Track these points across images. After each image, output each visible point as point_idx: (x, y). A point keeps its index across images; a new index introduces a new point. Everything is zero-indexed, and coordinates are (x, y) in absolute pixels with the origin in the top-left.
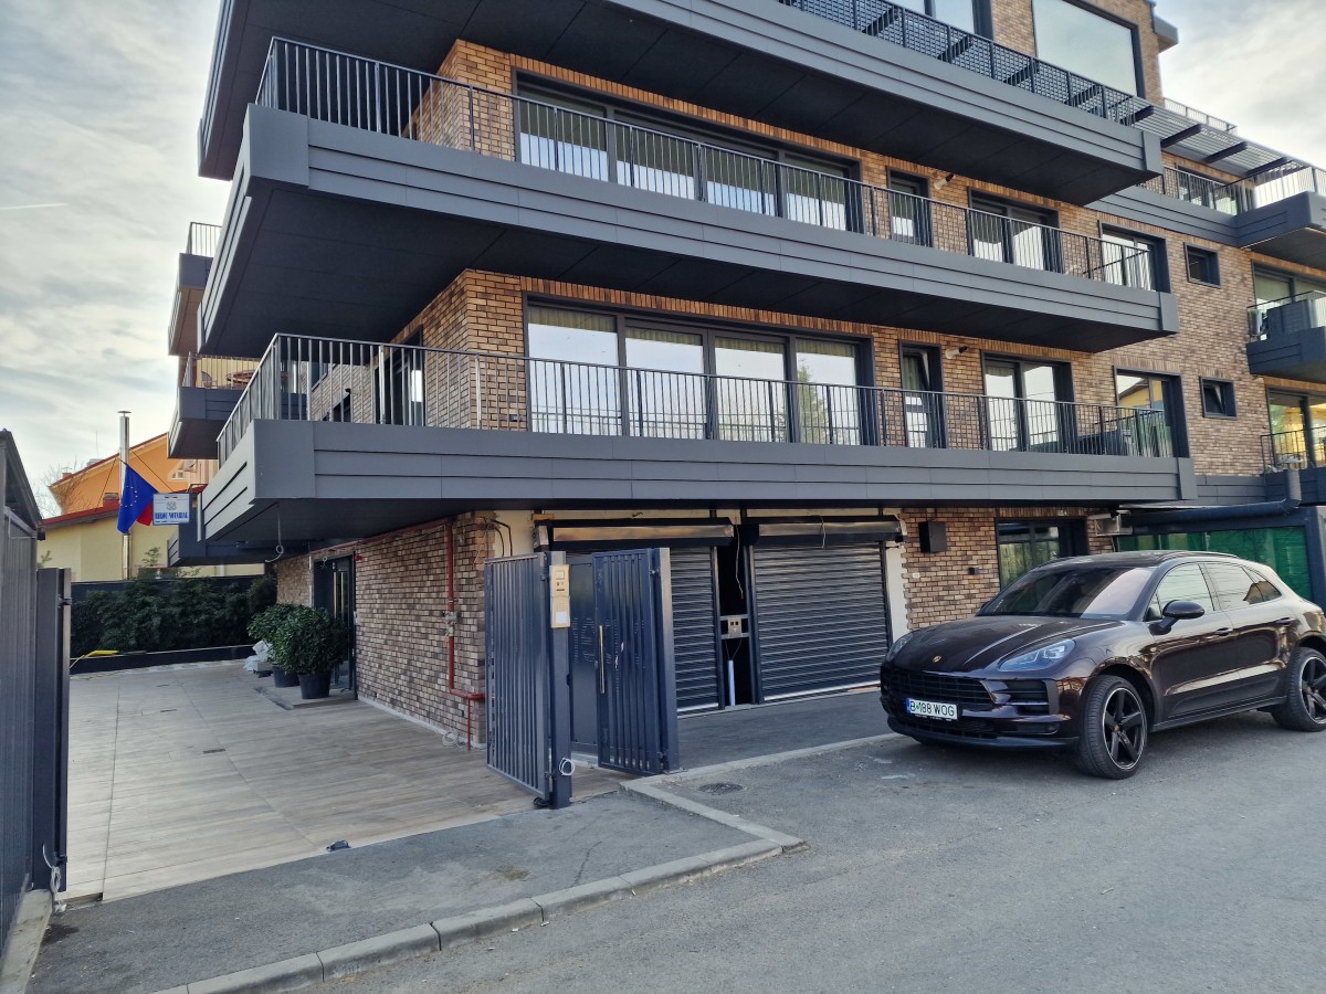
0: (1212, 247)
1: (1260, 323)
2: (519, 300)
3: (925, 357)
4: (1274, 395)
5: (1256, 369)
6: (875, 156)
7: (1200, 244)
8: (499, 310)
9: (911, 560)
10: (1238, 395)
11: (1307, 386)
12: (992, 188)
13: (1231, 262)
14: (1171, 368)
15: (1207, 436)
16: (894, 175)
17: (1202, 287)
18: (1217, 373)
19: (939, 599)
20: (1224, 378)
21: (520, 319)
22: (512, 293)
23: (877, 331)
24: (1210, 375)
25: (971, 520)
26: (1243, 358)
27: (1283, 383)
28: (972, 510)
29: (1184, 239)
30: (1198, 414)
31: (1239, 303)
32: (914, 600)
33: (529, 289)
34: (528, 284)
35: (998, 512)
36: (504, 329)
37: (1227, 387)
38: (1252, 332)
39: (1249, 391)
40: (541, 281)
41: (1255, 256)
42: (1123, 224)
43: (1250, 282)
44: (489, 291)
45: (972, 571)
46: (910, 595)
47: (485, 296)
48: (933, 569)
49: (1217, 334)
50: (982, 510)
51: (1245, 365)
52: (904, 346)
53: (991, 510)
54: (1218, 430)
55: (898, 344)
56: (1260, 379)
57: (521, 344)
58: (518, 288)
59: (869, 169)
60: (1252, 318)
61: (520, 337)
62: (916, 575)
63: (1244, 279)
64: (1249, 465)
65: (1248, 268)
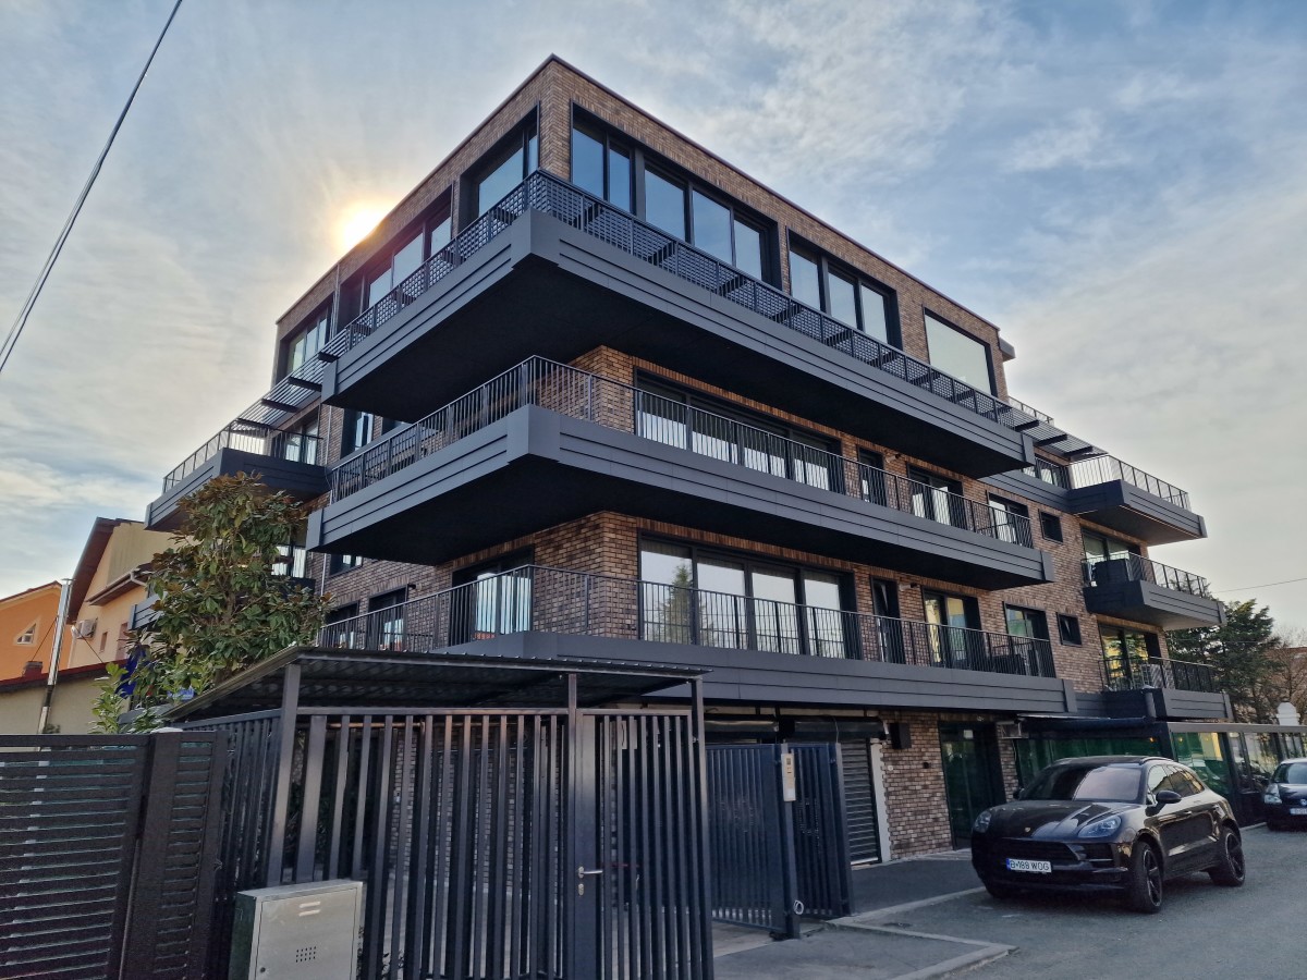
0: (1056, 513)
1: (1090, 572)
2: (635, 535)
3: (884, 588)
4: (1104, 629)
5: (1091, 609)
6: (849, 436)
7: (1048, 510)
8: (623, 542)
9: (886, 755)
10: (1082, 627)
11: (1123, 623)
12: (921, 463)
13: (1068, 525)
14: (1038, 604)
15: (1065, 659)
16: (861, 451)
17: (1052, 543)
18: (1067, 610)
19: (905, 788)
20: (1071, 613)
21: (635, 549)
22: (630, 529)
23: (857, 567)
24: (1062, 611)
25: (923, 722)
26: (1081, 598)
27: (1108, 619)
28: (923, 714)
29: (1038, 506)
30: (1058, 642)
31: (1075, 557)
32: (890, 789)
33: (642, 526)
34: (641, 522)
35: (939, 716)
36: (625, 557)
37: (1073, 621)
38: (1086, 578)
39: (1088, 625)
40: (648, 521)
41: (1082, 521)
42: (1001, 494)
43: (1080, 540)
44: (618, 527)
45: (926, 766)
46: (887, 785)
47: (615, 531)
48: (901, 763)
49: (1064, 580)
50: (929, 714)
51: (1083, 605)
52: (875, 579)
53: (935, 715)
54: (1071, 655)
55: (870, 578)
56: (1094, 616)
57: (635, 568)
58: (635, 526)
59: (846, 446)
60: (1085, 567)
61: (636, 563)
62: (890, 768)
63: (1077, 538)
64: (1092, 684)
65: (1078, 530)
